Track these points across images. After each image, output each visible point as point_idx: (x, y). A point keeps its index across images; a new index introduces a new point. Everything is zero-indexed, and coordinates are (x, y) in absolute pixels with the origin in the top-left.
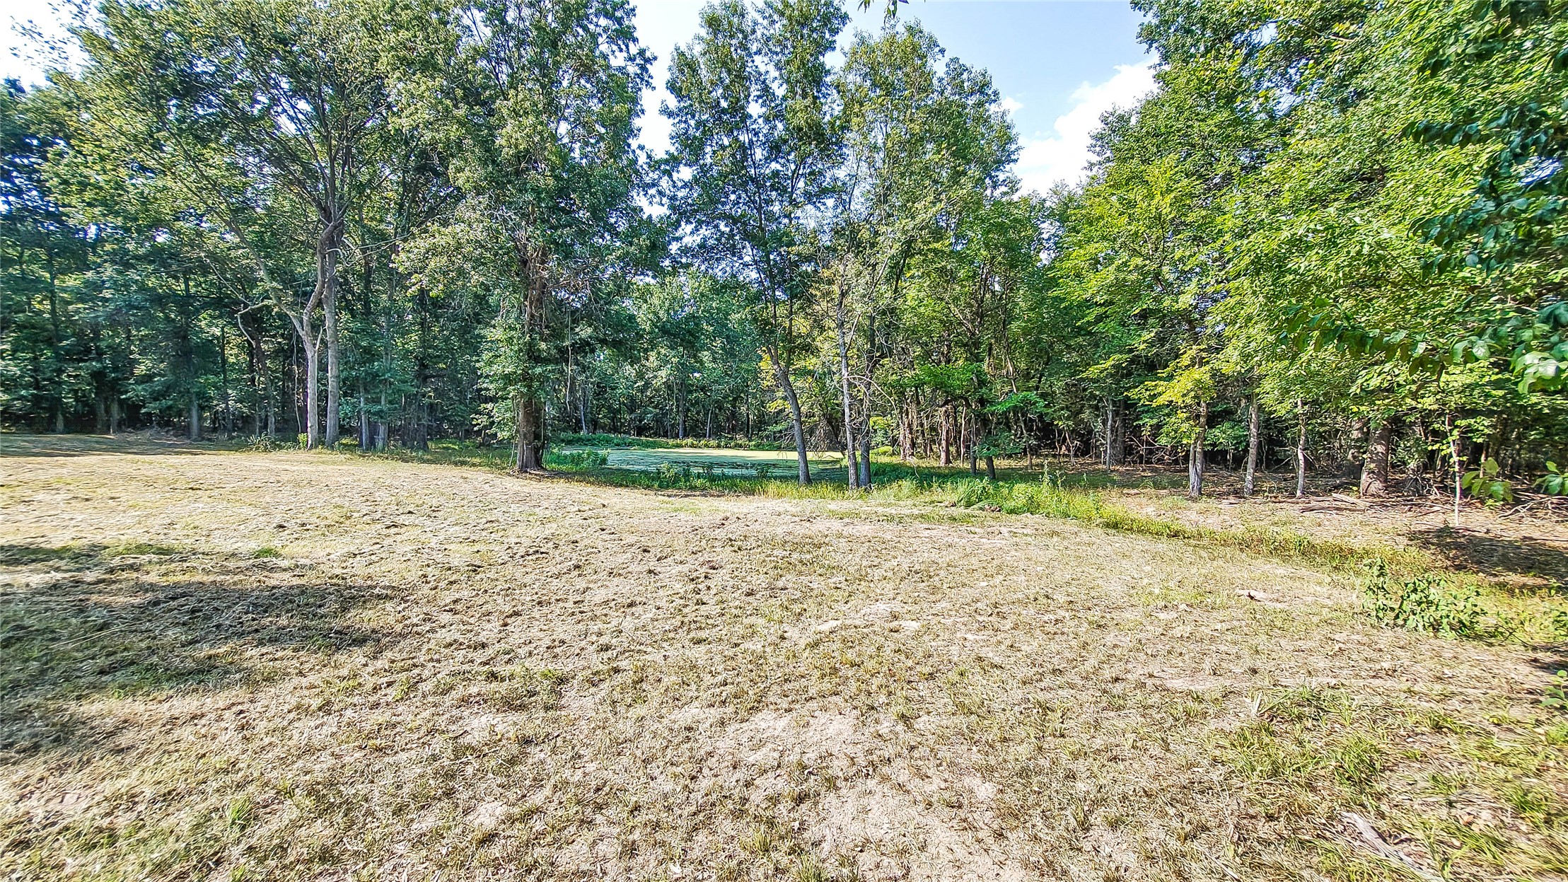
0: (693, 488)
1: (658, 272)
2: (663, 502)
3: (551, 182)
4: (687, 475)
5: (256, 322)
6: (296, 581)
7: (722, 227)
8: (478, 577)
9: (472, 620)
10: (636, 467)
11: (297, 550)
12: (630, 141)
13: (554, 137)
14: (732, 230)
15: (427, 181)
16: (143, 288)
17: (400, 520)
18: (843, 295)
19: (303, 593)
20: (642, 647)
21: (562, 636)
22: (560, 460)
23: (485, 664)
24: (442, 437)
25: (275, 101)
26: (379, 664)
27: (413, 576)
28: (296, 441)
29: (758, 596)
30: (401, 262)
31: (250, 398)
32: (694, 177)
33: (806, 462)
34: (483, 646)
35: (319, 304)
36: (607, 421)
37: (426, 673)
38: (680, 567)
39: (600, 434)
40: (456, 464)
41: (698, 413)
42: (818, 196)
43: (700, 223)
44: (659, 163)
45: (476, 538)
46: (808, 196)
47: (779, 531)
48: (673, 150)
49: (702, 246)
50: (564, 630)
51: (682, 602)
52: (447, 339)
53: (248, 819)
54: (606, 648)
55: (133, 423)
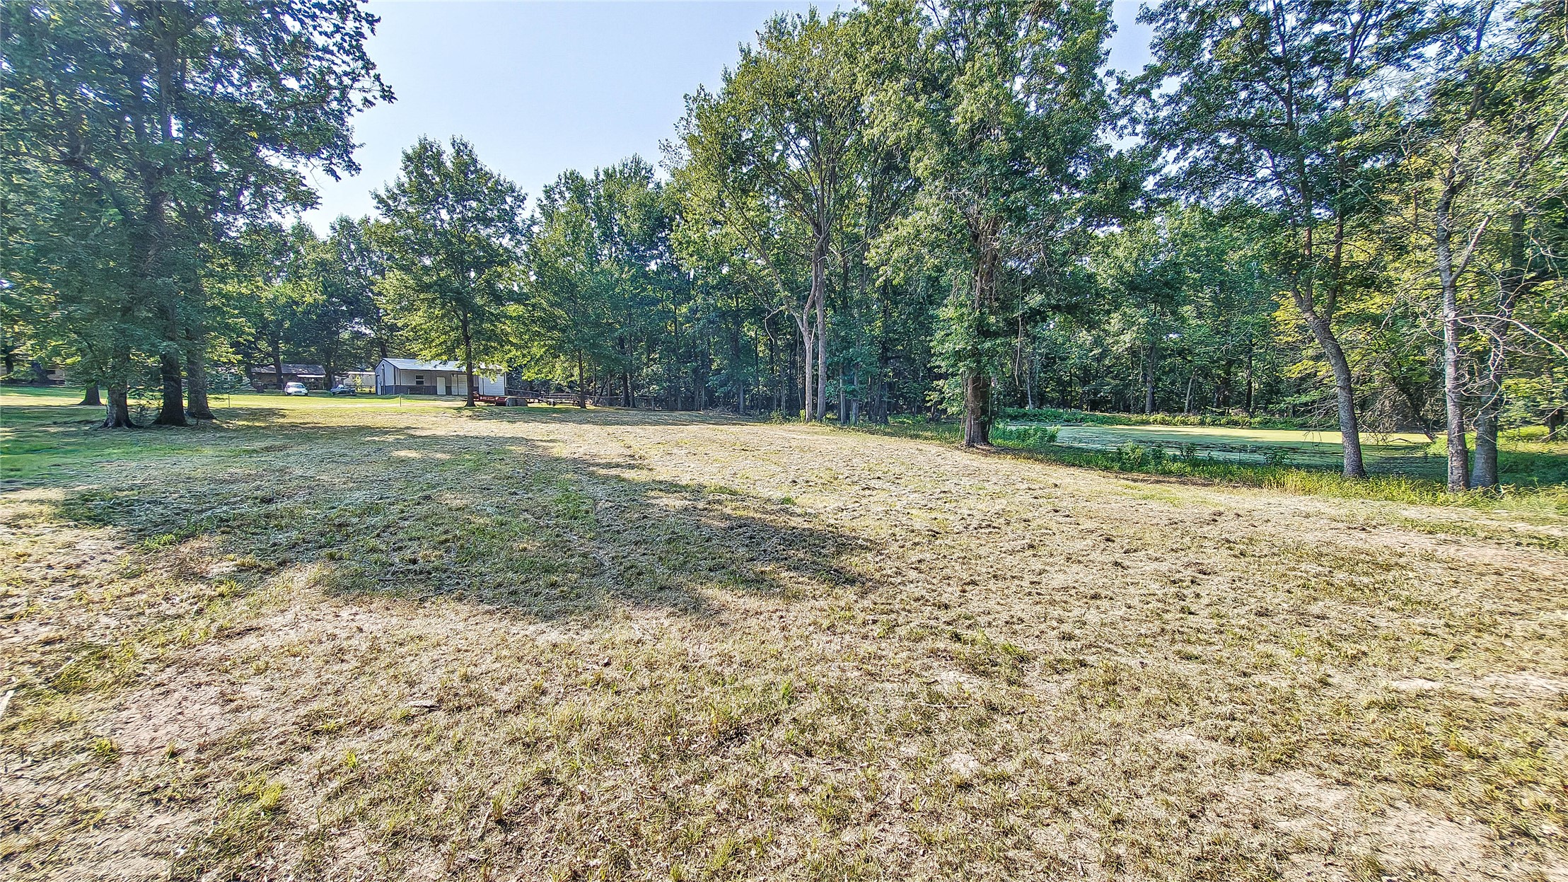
0: (1170, 473)
1: (1126, 217)
2: (1127, 487)
3: (1005, 146)
4: (1158, 457)
5: (775, 325)
6: (806, 526)
7: (1224, 140)
8: (938, 542)
9: (935, 581)
10: (1091, 446)
11: (807, 501)
12: (1097, 71)
13: (1009, 96)
14: (1238, 141)
15: (891, 179)
16: (716, 308)
17: (872, 483)
18: (1453, 191)
19: (811, 535)
20: (1111, 646)
21: (1020, 614)
22: (1006, 435)
23: (949, 624)
24: (898, 413)
25: (786, 145)
26: (866, 603)
27: (885, 533)
28: (798, 415)
29: (1275, 619)
30: (872, 257)
31: (772, 384)
32: (1184, 85)
33: (1357, 447)
34: (946, 607)
35: (813, 306)
36: (1056, 395)
37: (901, 620)
38: (1155, 565)
39: (1047, 409)
40: (911, 437)
41: (1173, 383)
42: (1403, 47)
43: (1188, 144)
44: (1133, 84)
45: (933, 505)
46: (1385, 55)
47: (1309, 538)
48: (1154, 61)
49: (1190, 173)
50: (1021, 608)
51: (1160, 605)
52: (904, 324)
53: (792, 697)
54: (1068, 637)
55: (712, 403)
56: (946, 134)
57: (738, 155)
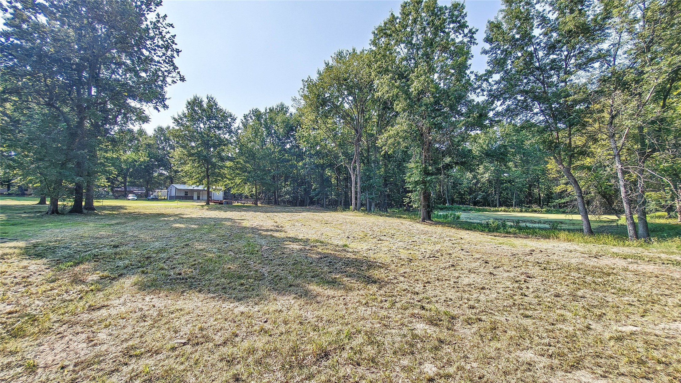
0: (510, 233)
1: (483, 127)
2: (492, 239)
3: (432, 99)
4: (504, 226)
5: (339, 170)
6: (354, 257)
7: (519, 98)
8: (412, 264)
9: (411, 282)
10: (475, 221)
11: (354, 246)
12: (466, 71)
13: (432, 81)
14: (525, 98)
15: (386, 112)
16: (314, 164)
17: (382, 238)
18: (613, 117)
19: (356, 261)
20: (492, 311)
21: (450, 297)
22: (438, 217)
23: (419, 301)
24: (392, 207)
25: (343, 99)
26: (382, 292)
27: (388, 260)
28: (349, 208)
29: (563, 298)
30: (379, 143)
31: (338, 195)
32: (501, 77)
33: (588, 221)
34: (417, 294)
35: (355, 162)
36: (458, 199)
37: (398, 300)
38: (508, 274)
39: (455, 205)
40: (398, 217)
41: (507, 194)
42: (585, 64)
43: (505, 99)
44: (481, 77)
45: (409, 248)
46: (579, 67)
47: (573, 261)
48: (489, 68)
49: (507, 110)
50: (451, 294)
51: (512, 292)
52: (394, 169)
53: (350, 337)
54: (472, 307)
55: (312, 203)
56: (408, 95)
57: (324, 102)
